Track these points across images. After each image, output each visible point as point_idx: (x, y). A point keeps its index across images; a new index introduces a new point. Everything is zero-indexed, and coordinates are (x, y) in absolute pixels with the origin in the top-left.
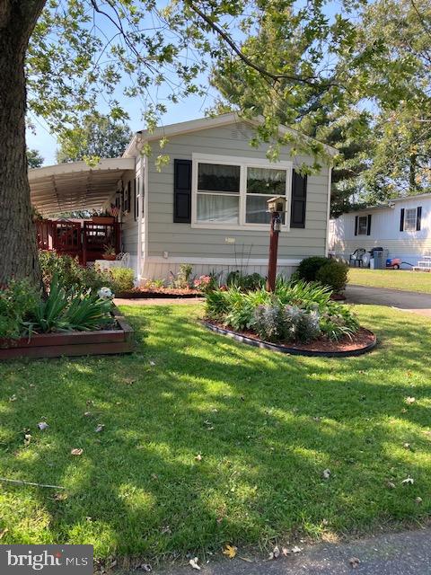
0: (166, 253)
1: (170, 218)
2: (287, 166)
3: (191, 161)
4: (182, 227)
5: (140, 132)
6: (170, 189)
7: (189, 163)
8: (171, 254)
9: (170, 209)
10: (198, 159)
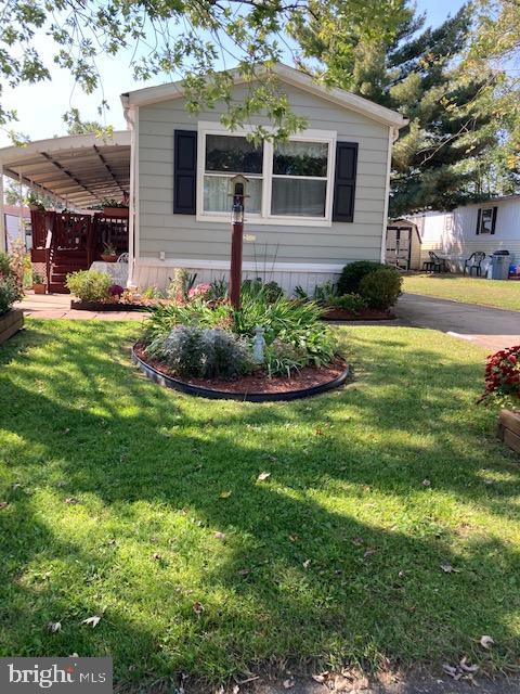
0: (163, 253)
1: (169, 207)
2: (330, 137)
3: (196, 133)
4: (184, 220)
5: (127, 95)
6: (169, 170)
7: (193, 136)
8: (169, 255)
9: (169, 196)
10: (206, 128)
